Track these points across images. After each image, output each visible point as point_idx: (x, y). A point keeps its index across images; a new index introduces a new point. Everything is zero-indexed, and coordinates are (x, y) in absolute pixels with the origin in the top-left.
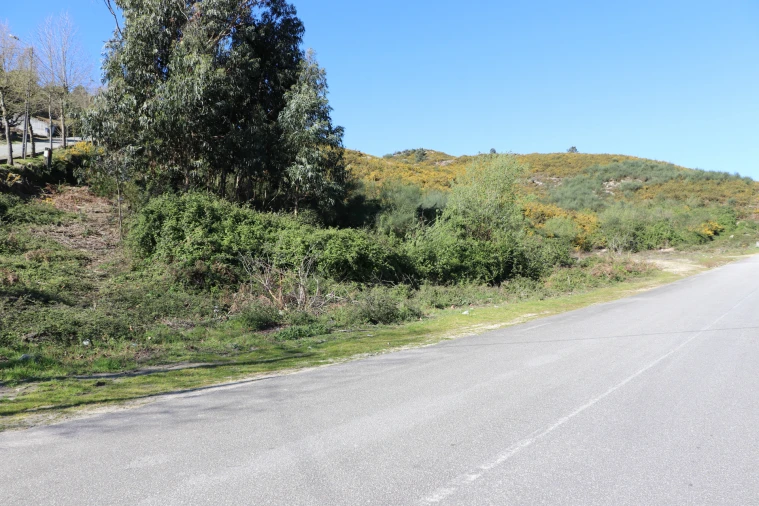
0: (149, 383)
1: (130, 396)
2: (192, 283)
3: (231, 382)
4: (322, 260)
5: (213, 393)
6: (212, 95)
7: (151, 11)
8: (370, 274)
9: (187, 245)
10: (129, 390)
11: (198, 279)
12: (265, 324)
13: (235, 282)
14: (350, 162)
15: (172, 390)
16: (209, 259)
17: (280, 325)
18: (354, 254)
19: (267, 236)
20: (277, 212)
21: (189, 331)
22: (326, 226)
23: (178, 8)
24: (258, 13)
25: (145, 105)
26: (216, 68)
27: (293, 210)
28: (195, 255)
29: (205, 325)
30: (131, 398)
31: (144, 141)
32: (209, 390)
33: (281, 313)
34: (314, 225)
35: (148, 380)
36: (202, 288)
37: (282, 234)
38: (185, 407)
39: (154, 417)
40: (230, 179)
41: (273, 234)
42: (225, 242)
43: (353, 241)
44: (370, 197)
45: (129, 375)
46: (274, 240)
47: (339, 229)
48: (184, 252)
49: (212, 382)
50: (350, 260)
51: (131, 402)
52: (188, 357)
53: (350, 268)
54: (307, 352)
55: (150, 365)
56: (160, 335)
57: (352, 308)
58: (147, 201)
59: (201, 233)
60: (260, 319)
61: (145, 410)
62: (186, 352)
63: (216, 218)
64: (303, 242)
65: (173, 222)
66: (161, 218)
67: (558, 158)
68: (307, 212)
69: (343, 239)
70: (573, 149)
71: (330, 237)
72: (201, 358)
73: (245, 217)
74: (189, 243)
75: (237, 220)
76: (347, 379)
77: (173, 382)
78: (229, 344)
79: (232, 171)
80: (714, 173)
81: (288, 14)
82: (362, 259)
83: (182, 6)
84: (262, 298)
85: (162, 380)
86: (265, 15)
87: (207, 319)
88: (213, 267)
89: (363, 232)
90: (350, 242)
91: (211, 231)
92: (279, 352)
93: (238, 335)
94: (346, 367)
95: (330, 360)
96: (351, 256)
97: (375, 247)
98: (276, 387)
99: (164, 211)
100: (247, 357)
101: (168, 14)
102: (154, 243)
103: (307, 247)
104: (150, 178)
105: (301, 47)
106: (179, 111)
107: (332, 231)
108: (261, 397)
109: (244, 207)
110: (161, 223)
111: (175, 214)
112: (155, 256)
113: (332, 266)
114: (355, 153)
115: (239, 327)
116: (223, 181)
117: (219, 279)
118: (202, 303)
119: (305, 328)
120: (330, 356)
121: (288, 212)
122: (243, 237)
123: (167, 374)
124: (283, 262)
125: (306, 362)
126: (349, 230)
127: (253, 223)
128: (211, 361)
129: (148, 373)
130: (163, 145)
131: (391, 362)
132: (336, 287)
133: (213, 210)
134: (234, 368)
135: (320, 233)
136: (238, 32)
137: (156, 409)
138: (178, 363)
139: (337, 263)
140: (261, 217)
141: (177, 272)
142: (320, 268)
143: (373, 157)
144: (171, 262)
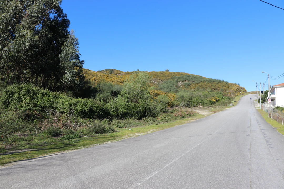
0: (12, 157)
1: (6, 162)
2: (25, 119)
3: (46, 155)
4: (76, 110)
5: (40, 160)
6: (32, 46)
7: (8, 12)
8: (94, 116)
9: (23, 104)
10: (5, 160)
11: (28, 117)
12: (56, 134)
13: (42, 118)
14: (85, 73)
15: (22, 159)
16: (32, 109)
17: (61, 135)
18: (88, 108)
19: (55, 101)
20: (58, 92)
21: (26, 137)
22: (77, 97)
23: (20, 12)
24: (52, 16)
25: (5, 49)
26: (35, 36)
27: (64, 91)
28: (27, 108)
29: (32, 135)
30: (6, 163)
31: (5, 63)
32: (38, 159)
33: (61, 130)
34: (72, 97)
35: (12, 156)
36: (29, 121)
37: (61, 100)
38: (30, 165)
39: (18, 169)
40: (39, 79)
41: (57, 100)
42: (39, 103)
43: (88, 103)
44: (93, 87)
45: (4, 155)
46: (57, 103)
47: (82, 98)
48: (22, 107)
49: (38, 156)
50: (87, 110)
51: (7, 165)
52: (27, 147)
53: (86, 113)
54: (73, 144)
55: (12, 150)
56: (15, 139)
57: (88, 128)
58: (6, 87)
59: (29, 100)
60: (54, 132)
61: (14, 167)
62: (26, 145)
63: (35, 94)
64: (69, 103)
65: (18, 95)
66: (12, 93)
67: (162, 73)
68: (70, 92)
69: (84, 102)
70: (167, 70)
71: (79, 102)
72: (32, 147)
73: (46, 94)
74: (24, 103)
75: (43, 95)
76: (90, 153)
77: (23, 156)
78: (42, 142)
79: (40, 76)
80: (216, 80)
81: (64, 17)
82: (91, 110)
83: (22, 11)
84: (54, 124)
85: (18, 156)
86: (55, 17)
87: (33, 133)
88: (34, 113)
89: (91, 100)
90: (86, 104)
91: (33, 99)
92: (62, 145)
93: (46, 138)
94: (89, 149)
95: (82, 147)
96: (87, 109)
97: (95, 105)
98: (64, 157)
99: (13, 91)
100: (50, 146)
101: (15, 13)
102: (9, 103)
103: (70, 106)
104: (7, 78)
105: (68, 30)
106: (19, 52)
107: (80, 99)
108: (59, 161)
109: (45, 90)
110: (12, 95)
111: (18, 92)
112: (10, 108)
113: (79, 112)
114: (87, 70)
115: (46, 135)
116: (37, 79)
117: (36, 117)
118: (30, 126)
119: (71, 135)
120: (82, 146)
121: (63, 92)
122: (45, 101)
123: (20, 153)
124: (61, 110)
125: (73, 148)
126: (86, 99)
127: (49, 96)
128: (37, 148)
129: (12, 153)
130: (12, 64)
131: (105, 147)
132: (82, 120)
133: (33, 91)
134: (46, 150)
135: (75, 100)
136: (44, 22)
137: (18, 166)
138: (23, 149)
139: (81, 111)
140: (52, 93)
141: (19, 114)
142: (75, 113)
143: (94, 72)
144: (16, 110)
